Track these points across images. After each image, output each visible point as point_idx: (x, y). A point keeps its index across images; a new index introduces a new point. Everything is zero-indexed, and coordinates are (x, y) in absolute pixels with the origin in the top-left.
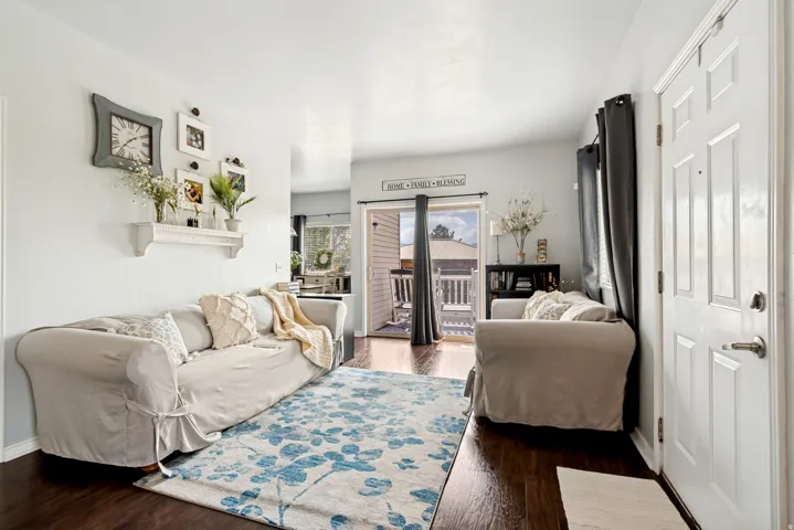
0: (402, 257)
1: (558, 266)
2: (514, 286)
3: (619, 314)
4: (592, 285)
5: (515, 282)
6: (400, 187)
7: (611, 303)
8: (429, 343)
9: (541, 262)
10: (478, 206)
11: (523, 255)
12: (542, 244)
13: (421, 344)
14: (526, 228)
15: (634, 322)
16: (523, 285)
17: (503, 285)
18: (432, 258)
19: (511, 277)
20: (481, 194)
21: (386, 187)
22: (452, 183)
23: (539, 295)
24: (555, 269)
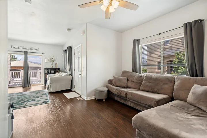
0: (11, 66)
1: (59, 68)
2: (50, 72)
3: (70, 74)
4: (66, 71)
5: (51, 71)
6: (18, 48)
7: (69, 73)
8: (28, 86)
9: (56, 68)
10: (42, 56)
11: (52, 66)
12: (56, 64)
13: (26, 87)
14: (53, 61)
15: (72, 75)
16: (52, 72)
17: (48, 72)
18: (29, 66)
19: (50, 70)
20: (43, 53)
21: (12, 47)
22: (35, 49)
23: (57, 73)
24: (59, 69)
